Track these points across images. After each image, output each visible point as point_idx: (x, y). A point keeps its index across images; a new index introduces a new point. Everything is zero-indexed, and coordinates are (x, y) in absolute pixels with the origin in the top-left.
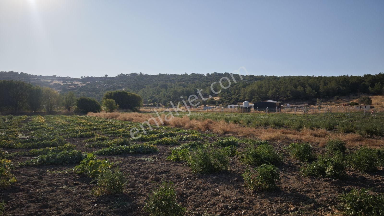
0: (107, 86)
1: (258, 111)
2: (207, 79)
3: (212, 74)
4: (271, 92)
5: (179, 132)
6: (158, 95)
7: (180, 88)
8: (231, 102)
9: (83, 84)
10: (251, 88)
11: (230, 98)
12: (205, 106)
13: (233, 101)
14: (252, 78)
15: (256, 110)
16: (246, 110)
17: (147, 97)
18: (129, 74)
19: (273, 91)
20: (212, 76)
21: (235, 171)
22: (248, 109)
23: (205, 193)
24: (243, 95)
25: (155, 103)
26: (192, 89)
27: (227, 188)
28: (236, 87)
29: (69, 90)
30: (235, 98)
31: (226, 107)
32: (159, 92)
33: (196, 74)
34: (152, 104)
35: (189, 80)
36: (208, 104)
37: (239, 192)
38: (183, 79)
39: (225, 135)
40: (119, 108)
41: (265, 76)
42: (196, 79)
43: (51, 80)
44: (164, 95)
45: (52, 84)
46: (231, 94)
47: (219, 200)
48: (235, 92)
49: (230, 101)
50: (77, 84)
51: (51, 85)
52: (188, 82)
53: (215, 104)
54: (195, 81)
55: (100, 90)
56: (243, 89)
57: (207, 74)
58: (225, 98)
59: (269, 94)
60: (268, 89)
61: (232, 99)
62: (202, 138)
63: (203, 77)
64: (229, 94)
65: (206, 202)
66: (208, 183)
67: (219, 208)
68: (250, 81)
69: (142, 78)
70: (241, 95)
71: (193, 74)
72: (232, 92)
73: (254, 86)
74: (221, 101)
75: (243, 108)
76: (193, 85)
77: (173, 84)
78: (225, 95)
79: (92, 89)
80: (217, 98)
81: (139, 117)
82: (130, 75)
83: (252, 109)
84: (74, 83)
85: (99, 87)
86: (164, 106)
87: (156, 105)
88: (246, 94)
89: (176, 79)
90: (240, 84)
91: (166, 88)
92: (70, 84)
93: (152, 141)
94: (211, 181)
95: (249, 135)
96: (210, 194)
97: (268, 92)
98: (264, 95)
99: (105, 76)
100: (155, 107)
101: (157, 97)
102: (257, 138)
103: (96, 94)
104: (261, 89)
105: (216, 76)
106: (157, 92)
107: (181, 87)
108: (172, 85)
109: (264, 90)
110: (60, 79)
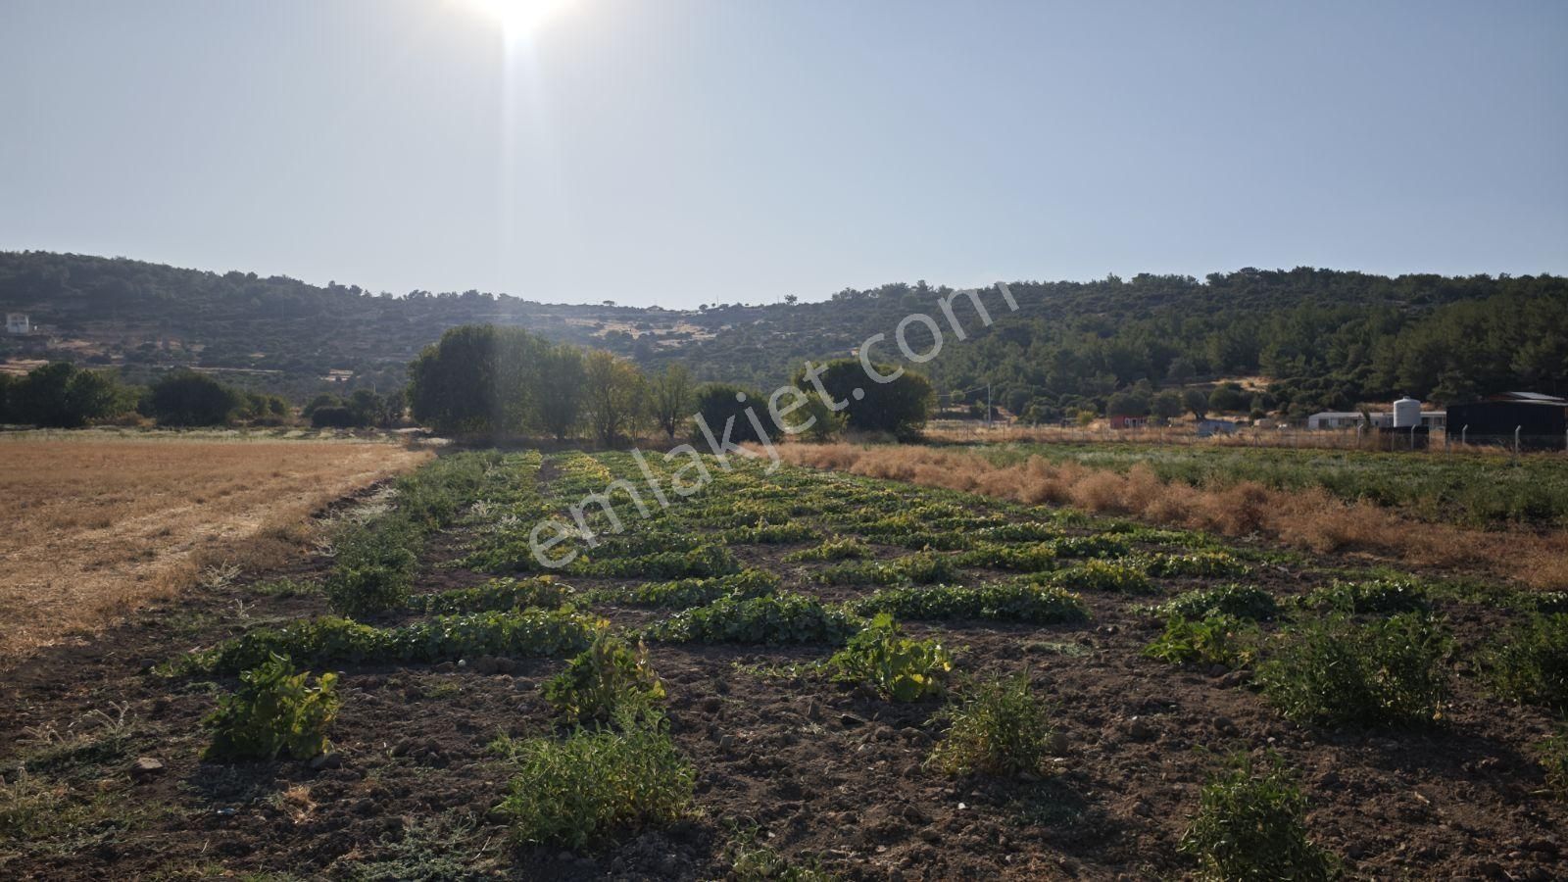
0: (795, 338)
1: (1465, 446)
2: (1210, 299)
3: (1232, 276)
4: (1532, 351)
5: (1132, 535)
6: (988, 373)
7: (1084, 341)
8: (1325, 400)
9: (709, 333)
10: (1427, 337)
11: (1321, 380)
12: (1201, 419)
13: (1333, 396)
14: (1428, 289)
15: (1460, 440)
16: (1408, 440)
17: (946, 381)
18: (877, 290)
19: (1543, 346)
20: (1231, 285)
21: (1467, 725)
22: (1415, 436)
23: (1370, 806)
24: (1382, 367)
25: (980, 404)
26: (1139, 342)
27: (1462, 795)
28: (1350, 331)
29: (660, 355)
30: (1344, 383)
31: (1300, 422)
32: (995, 359)
33: (1160, 279)
34: (965, 409)
35: (1129, 307)
36: (1212, 409)
37: (1526, 815)
38: (1101, 303)
39: (1340, 555)
40: (848, 425)
41: (1497, 278)
42: (1159, 299)
43: (597, 321)
44: (1017, 369)
45: (602, 333)
46: (1324, 361)
47: (1445, 842)
48: (1345, 357)
49: (1322, 395)
50: (688, 335)
51: (599, 338)
52: (1120, 316)
53: (1248, 409)
54: (1153, 310)
55: (769, 353)
56: (1384, 339)
57: (1209, 277)
58: (1296, 384)
59: (1523, 361)
60: (1512, 339)
61: (1328, 384)
62: (1247, 569)
63: (1193, 287)
64: (1315, 363)
65: (1390, 844)
66: (1367, 764)
67: (1461, 874)
68: (1421, 301)
69: (925, 303)
70: (1372, 367)
71: (1143, 277)
72: (1332, 353)
73: (1445, 327)
74: (1274, 396)
75: (1392, 429)
76: (1147, 324)
77: (1057, 325)
78: (1293, 367)
79: (739, 350)
80: (1257, 382)
81: (937, 462)
82: (880, 292)
83: (1438, 435)
84: (674, 329)
85: (766, 342)
86: (1014, 419)
87: (984, 412)
88: (1400, 362)
89: (1067, 304)
90: (1368, 318)
91: (1025, 343)
92: (664, 332)
93: (1043, 573)
94: (1378, 757)
95: (1462, 561)
96: (1393, 812)
97: (1518, 353)
98: (1491, 367)
99: (785, 301)
100: (981, 423)
101: (984, 379)
102: (1504, 578)
103: (755, 369)
104: (1479, 340)
105: (1251, 286)
106: (986, 360)
107: (1091, 335)
108: (1050, 328)
109: (1493, 343)
110: (627, 314)
